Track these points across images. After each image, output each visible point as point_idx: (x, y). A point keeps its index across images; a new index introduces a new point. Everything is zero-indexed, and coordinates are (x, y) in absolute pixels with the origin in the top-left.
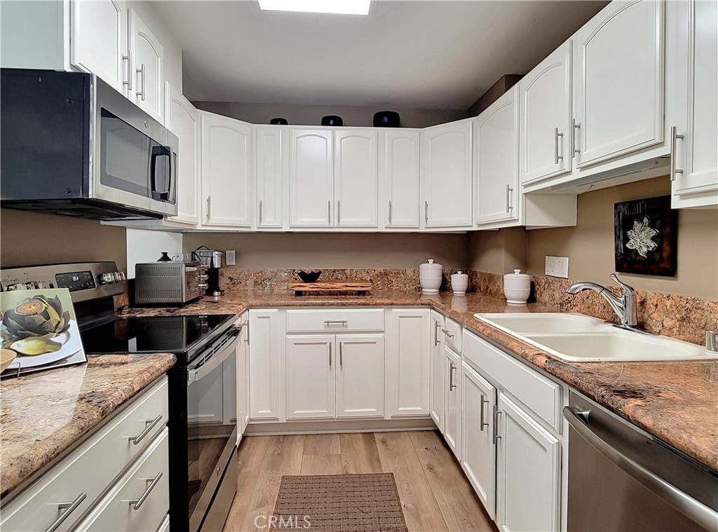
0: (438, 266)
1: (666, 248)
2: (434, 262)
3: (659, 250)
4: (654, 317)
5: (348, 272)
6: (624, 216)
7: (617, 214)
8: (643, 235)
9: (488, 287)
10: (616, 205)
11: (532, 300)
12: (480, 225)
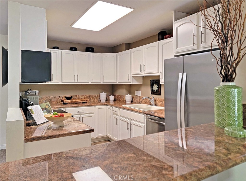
0: (105, 94)
1: (159, 90)
2: (104, 93)
3: (158, 90)
4: (158, 103)
5: (77, 96)
6: (152, 83)
7: (151, 82)
8: (156, 87)
9: (120, 99)
10: (151, 80)
11: (132, 102)
12: (118, 83)
